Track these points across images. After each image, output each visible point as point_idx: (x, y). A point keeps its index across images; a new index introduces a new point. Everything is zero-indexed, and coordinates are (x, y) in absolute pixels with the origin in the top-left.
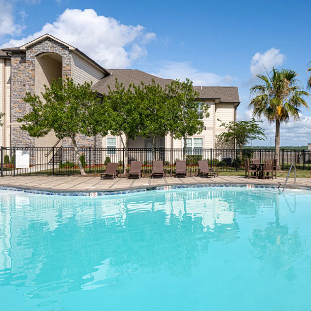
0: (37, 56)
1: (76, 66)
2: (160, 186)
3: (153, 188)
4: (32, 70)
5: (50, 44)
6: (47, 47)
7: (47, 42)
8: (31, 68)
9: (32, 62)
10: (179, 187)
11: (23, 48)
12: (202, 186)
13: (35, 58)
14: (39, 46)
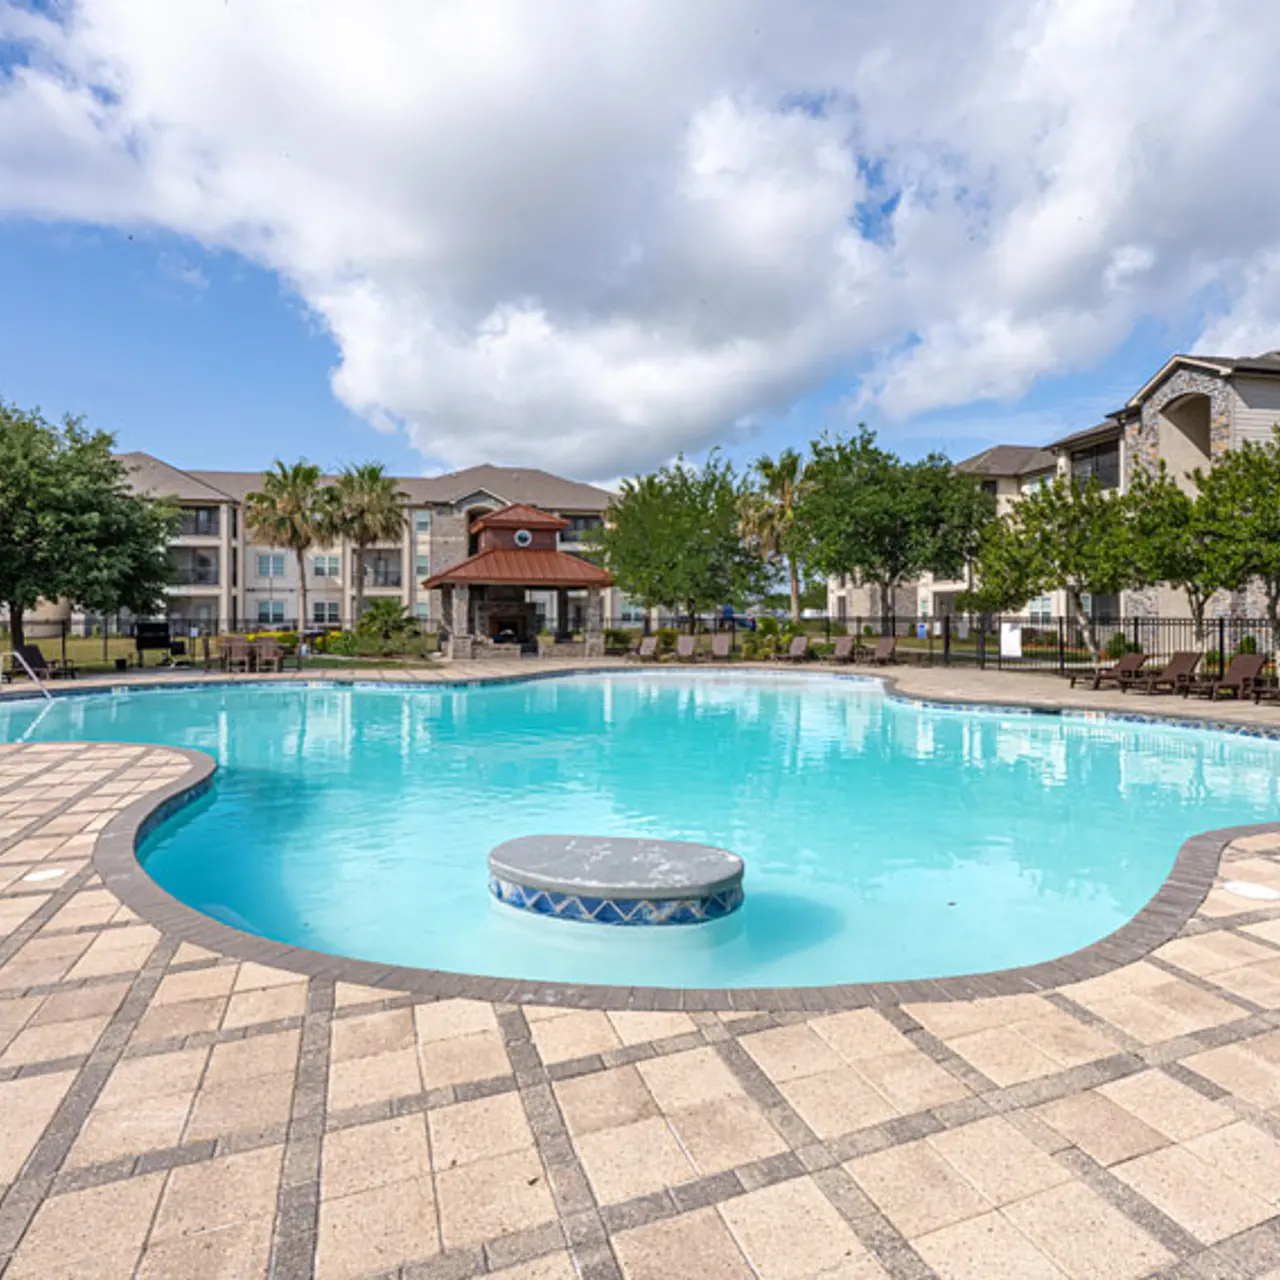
0: (1162, 411)
1: (1251, 407)
2: (1071, 708)
3: (1056, 712)
4: (1154, 445)
5: (1184, 374)
6: (1182, 384)
7: (1181, 372)
8: (1151, 440)
9: (1152, 429)
10: (1128, 719)
11: (1134, 402)
12: (1197, 726)
13: (1160, 416)
14: (1166, 389)
